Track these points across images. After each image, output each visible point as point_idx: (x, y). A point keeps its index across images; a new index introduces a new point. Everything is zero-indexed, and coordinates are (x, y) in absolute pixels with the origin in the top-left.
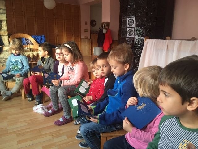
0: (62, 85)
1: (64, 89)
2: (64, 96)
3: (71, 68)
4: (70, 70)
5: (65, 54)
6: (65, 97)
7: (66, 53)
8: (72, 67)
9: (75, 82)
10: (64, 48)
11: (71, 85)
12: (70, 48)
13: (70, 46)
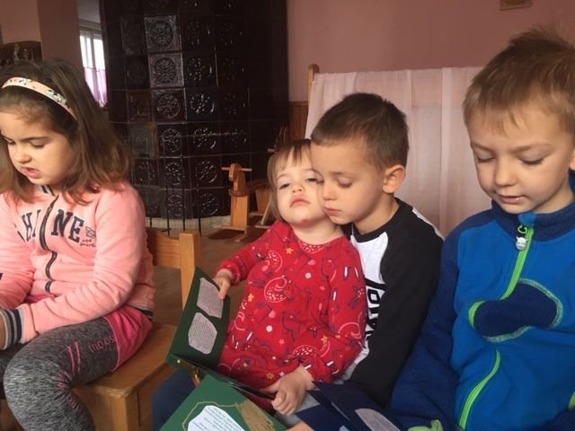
0: (27, 334)
1: (50, 364)
2: (59, 404)
3: (60, 217)
4: (54, 233)
5: (27, 141)
6: (67, 409)
7: (36, 132)
8: (70, 214)
9: (101, 296)
10: (18, 103)
11: (82, 319)
12: (59, 99)
13: (57, 91)
